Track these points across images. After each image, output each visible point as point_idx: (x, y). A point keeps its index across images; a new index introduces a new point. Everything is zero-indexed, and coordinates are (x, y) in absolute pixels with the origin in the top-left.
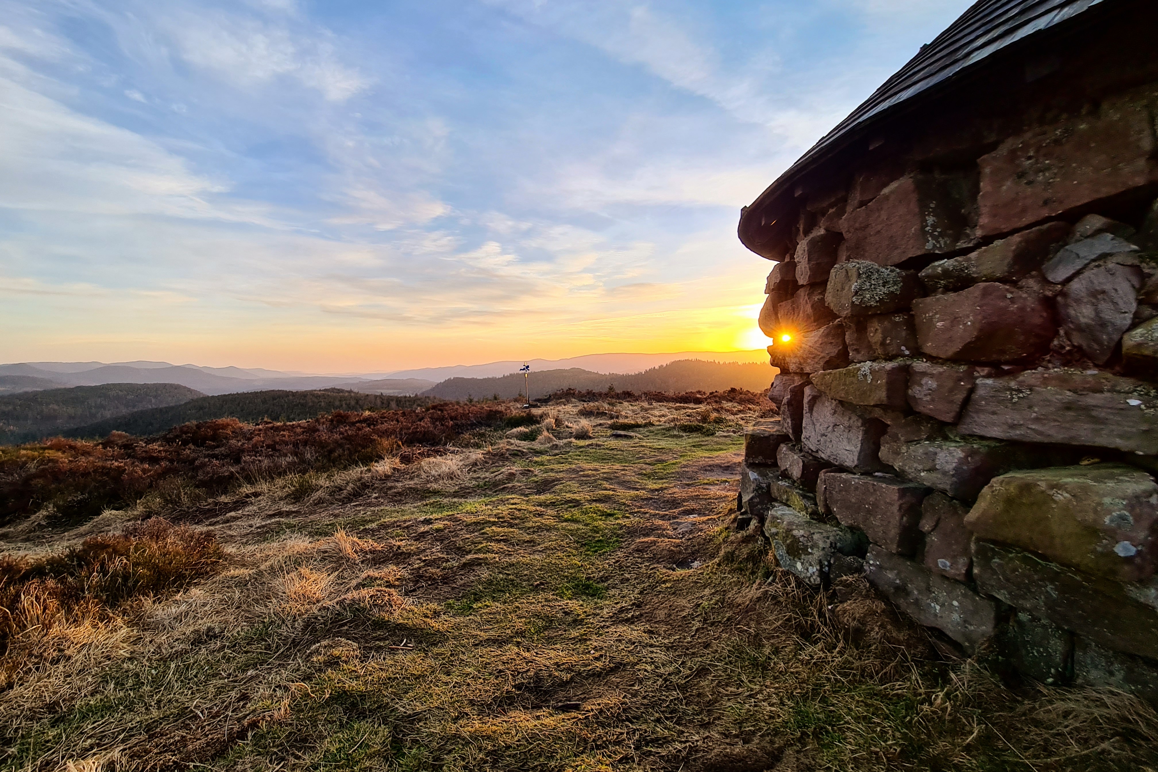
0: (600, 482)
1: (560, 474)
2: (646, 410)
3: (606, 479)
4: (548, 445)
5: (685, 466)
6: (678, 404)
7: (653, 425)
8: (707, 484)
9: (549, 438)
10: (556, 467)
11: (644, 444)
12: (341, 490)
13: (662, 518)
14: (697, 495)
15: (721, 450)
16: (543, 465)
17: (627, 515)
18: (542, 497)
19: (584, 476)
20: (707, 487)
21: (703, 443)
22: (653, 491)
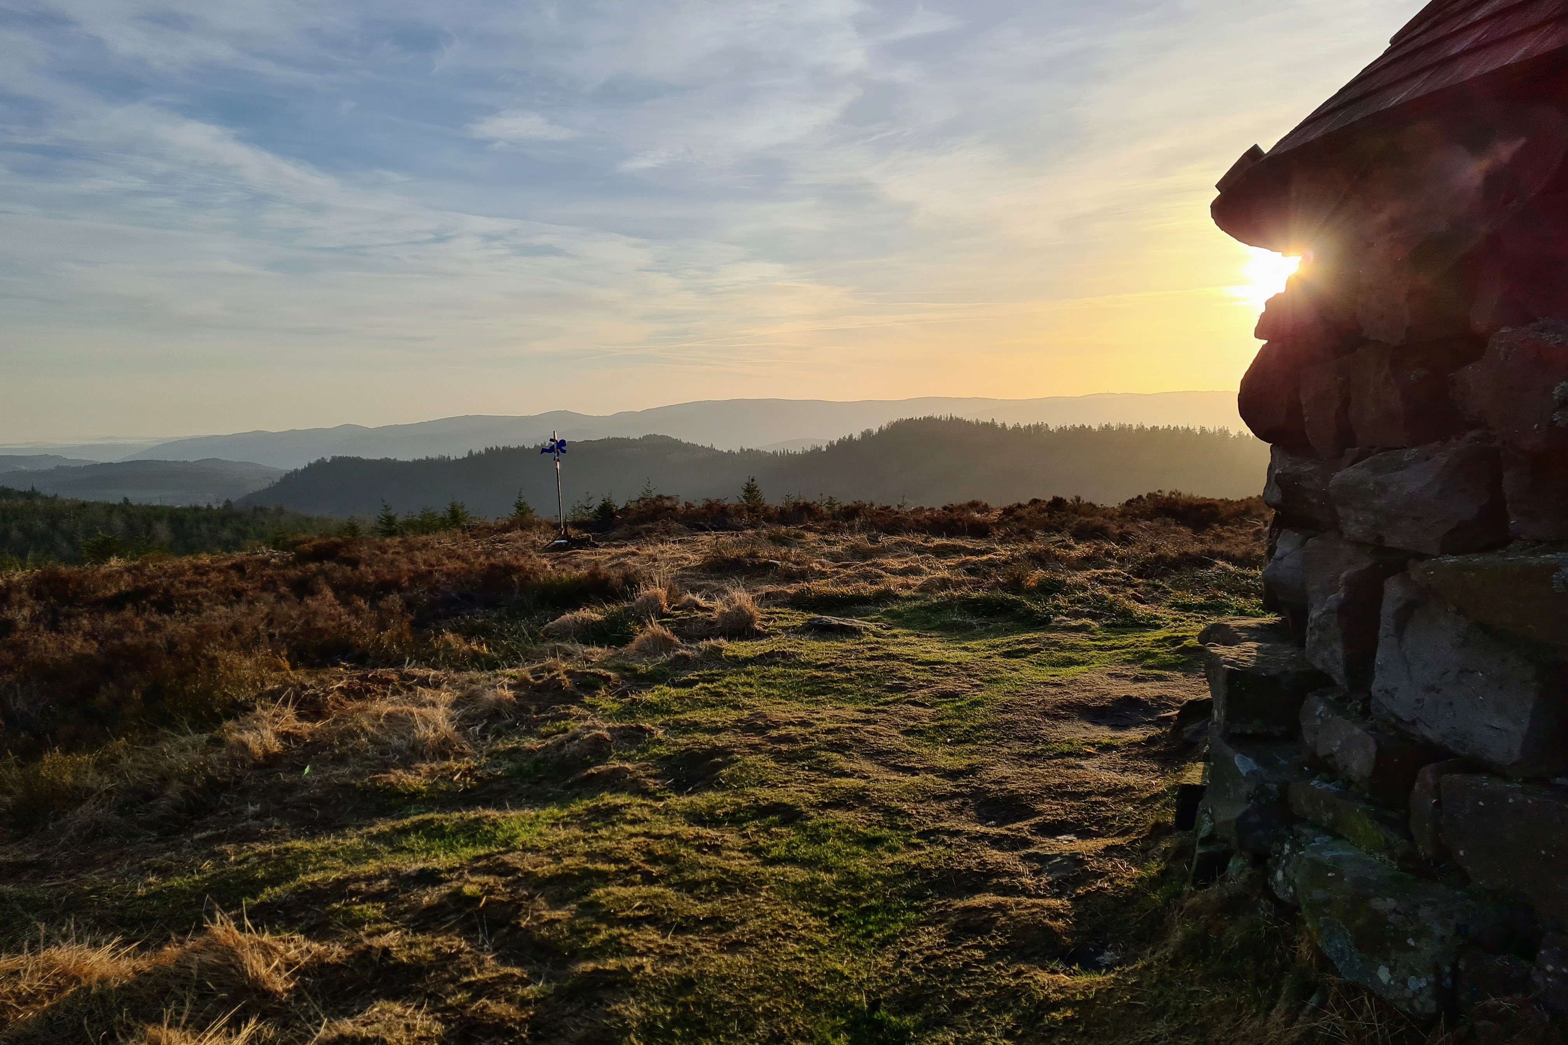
0: (824, 755)
1: (722, 735)
2: (865, 555)
3: (834, 747)
4: (663, 658)
5: (1006, 709)
6: (938, 541)
7: (897, 597)
8: (1069, 754)
9: (664, 638)
10: (701, 716)
11: (894, 650)
12: (148, 797)
13: (997, 842)
14: (1059, 786)
15: (1070, 662)
16: (668, 712)
17: (914, 840)
18: (701, 800)
19: (782, 739)
20: (1072, 760)
21: (1028, 647)
22: (953, 775)
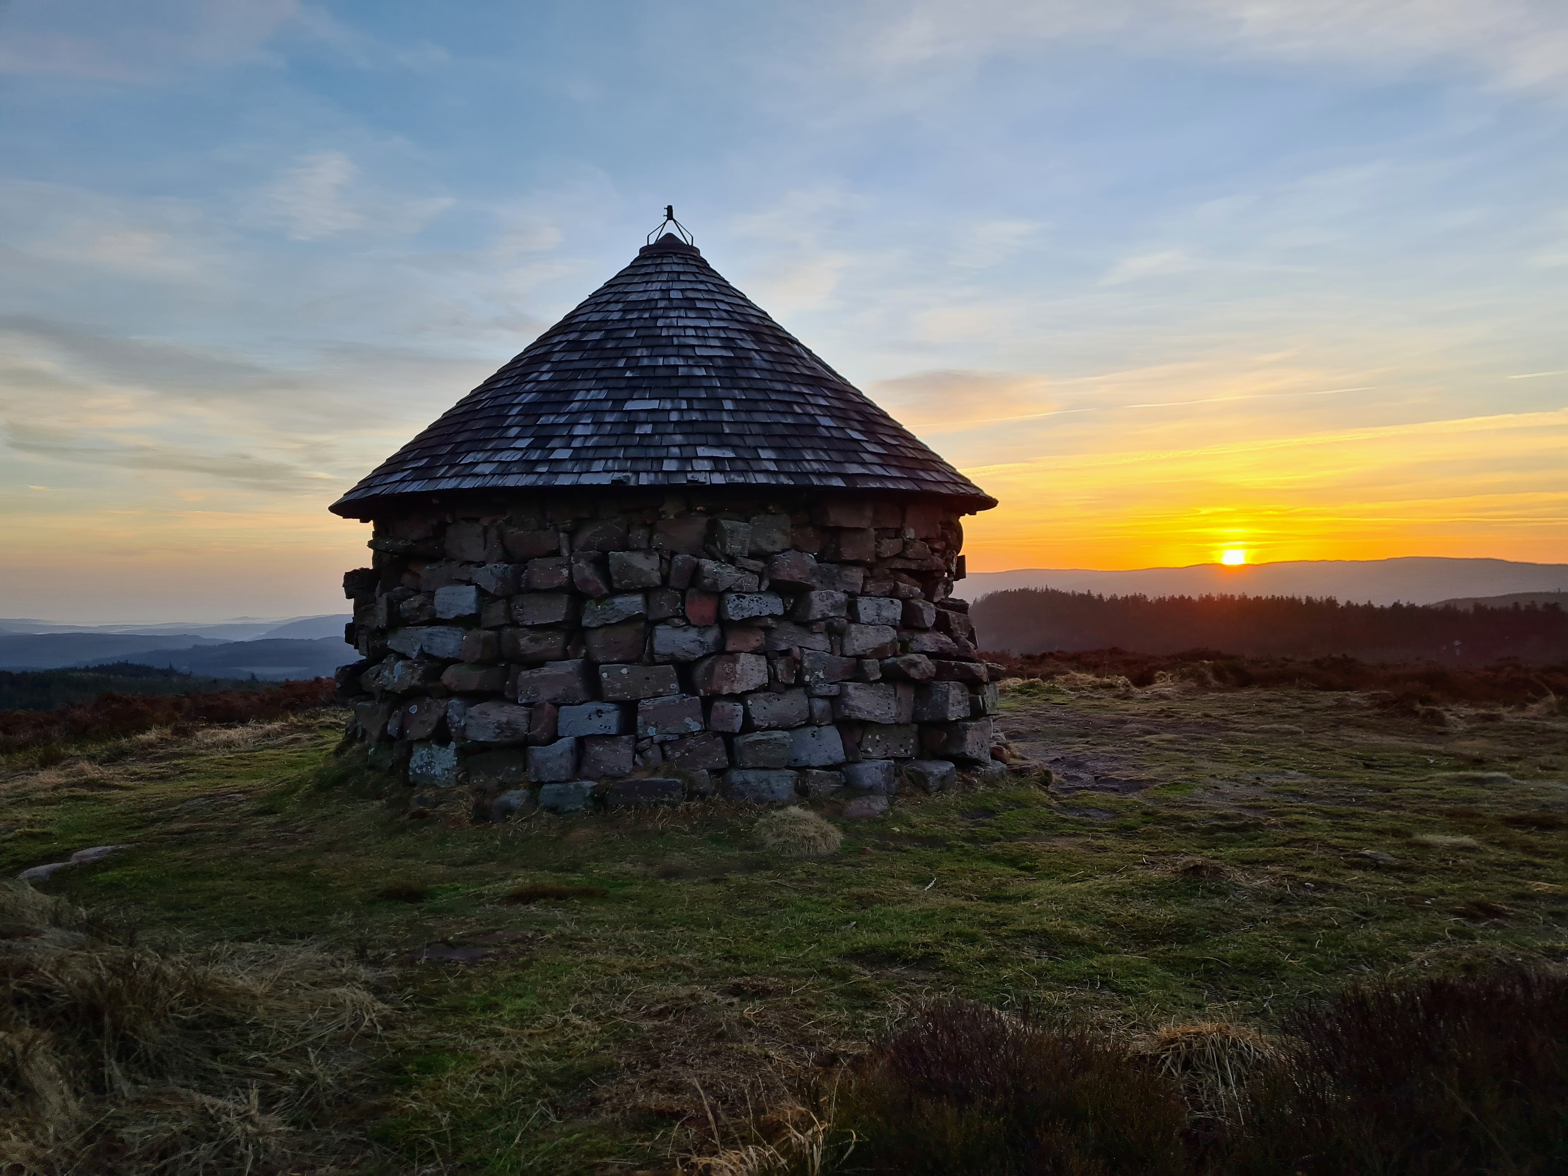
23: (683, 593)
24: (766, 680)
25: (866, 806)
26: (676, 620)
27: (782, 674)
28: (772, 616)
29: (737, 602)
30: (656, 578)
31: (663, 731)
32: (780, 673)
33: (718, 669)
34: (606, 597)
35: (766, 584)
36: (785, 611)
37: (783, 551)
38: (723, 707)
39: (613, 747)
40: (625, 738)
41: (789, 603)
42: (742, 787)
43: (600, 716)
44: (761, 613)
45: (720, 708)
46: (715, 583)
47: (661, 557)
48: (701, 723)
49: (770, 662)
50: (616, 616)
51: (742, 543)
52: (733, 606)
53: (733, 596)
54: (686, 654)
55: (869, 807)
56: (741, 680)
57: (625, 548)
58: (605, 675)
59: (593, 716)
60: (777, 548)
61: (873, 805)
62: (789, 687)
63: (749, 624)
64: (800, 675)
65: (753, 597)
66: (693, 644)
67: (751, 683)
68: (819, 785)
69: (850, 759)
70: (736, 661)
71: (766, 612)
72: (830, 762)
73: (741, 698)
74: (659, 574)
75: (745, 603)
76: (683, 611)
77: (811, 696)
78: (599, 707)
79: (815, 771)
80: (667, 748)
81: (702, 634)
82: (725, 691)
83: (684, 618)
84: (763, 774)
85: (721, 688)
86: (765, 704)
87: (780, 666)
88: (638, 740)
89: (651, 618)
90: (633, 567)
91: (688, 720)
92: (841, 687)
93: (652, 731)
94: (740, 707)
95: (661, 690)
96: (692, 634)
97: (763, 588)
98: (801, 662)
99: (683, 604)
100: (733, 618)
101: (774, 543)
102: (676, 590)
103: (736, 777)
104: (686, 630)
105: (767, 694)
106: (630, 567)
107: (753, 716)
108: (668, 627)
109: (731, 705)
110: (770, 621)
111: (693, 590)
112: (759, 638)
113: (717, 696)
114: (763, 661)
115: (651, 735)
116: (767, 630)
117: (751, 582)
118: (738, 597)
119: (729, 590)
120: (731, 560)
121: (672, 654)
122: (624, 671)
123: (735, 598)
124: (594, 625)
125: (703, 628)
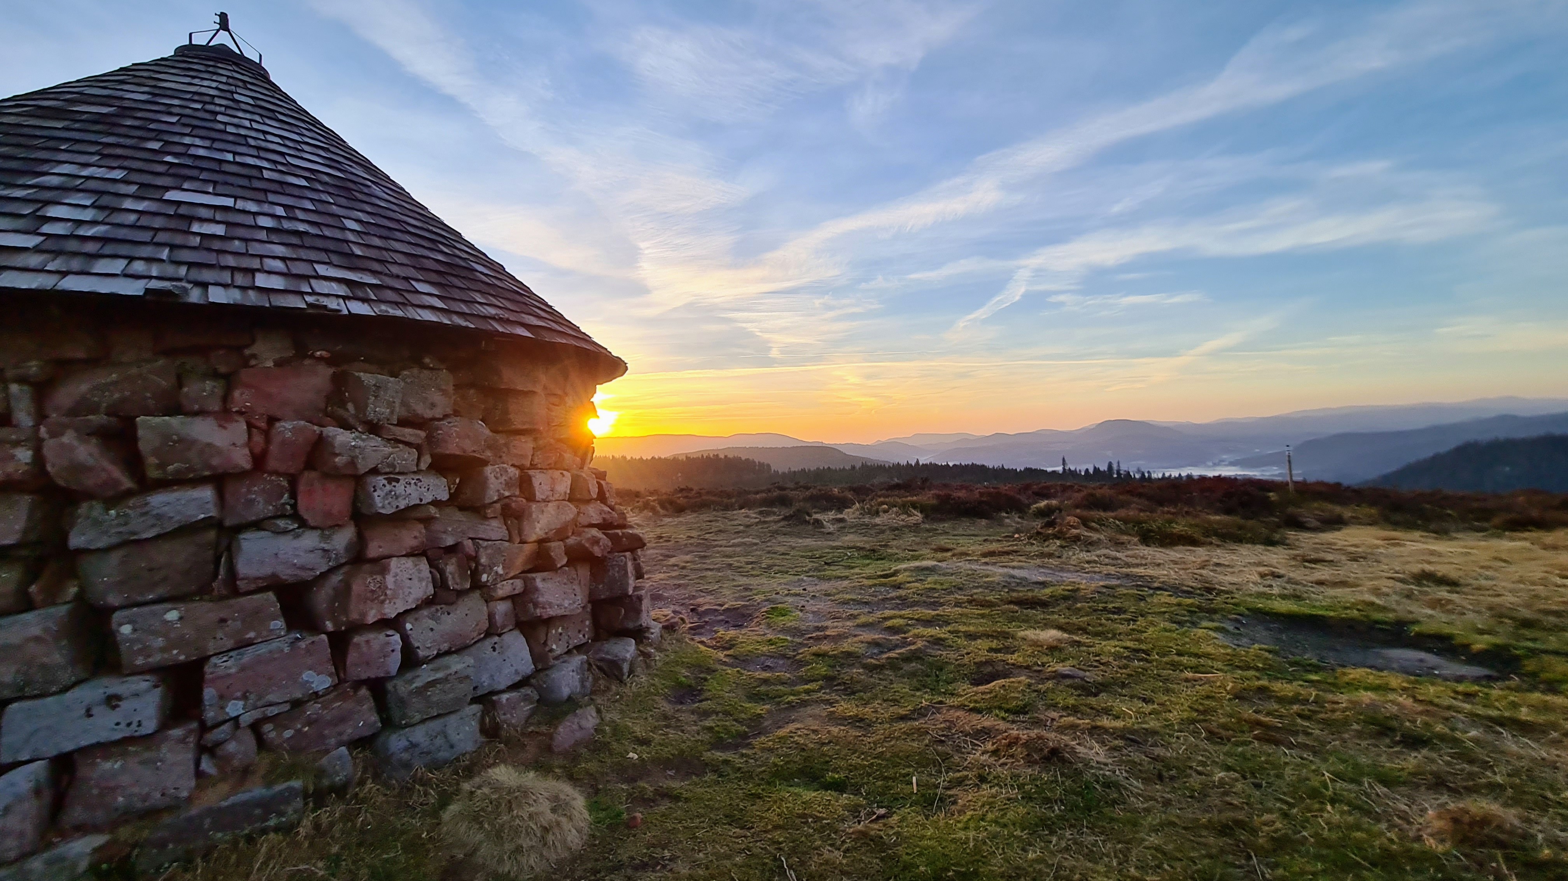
23: (293, 481)
24: (431, 590)
25: (575, 727)
26: (281, 523)
27: (453, 578)
28: (436, 503)
29: (388, 487)
30: (242, 459)
31: (259, 704)
32: (450, 577)
33: (357, 587)
34: (129, 494)
35: (427, 460)
36: (450, 494)
37: (446, 416)
38: (368, 642)
39: (147, 755)
40: (177, 732)
41: (454, 483)
42: (405, 756)
43: (114, 707)
44: (421, 500)
45: (363, 644)
46: (352, 463)
47: (250, 426)
48: (330, 675)
49: (432, 563)
50: (153, 526)
51: (391, 405)
52: (382, 494)
53: (381, 480)
54: (298, 572)
55: (581, 728)
56: (395, 596)
57: (175, 409)
58: (126, 629)
59: (94, 711)
60: (438, 413)
61: (584, 723)
62: (461, 594)
63: (402, 517)
64: (475, 575)
65: (409, 478)
66: (312, 555)
67: (410, 600)
68: (512, 715)
69: (540, 667)
70: (384, 571)
71: (428, 498)
72: (519, 678)
73: (394, 623)
74: (246, 451)
75: (400, 488)
76: (294, 506)
77: (488, 599)
78: (111, 691)
79: (505, 697)
80: (268, 727)
81: (325, 538)
82: (371, 618)
83: (295, 516)
84: (435, 725)
85: (364, 615)
86: (432, 623)
87: (451, 568)
88: (204, 728)
89: (228, 523)
90: (194, 442)
91: (307, 675)
92: (525, 581)
93: (234, 708)
94: (397, 637)
95: (252, 635)
96: (310, 540)
97: (423, 466)
98: (476, 559)
99: (294, 495)
100: (383, 511)
101: (433, 405)
102: (278, 474)
103: (396, 742)
104: (297, 536)
105: (433, 609)
106: (186, 443)
107: (416, 645)
108: (263, 533)
109: (382, 637)
110: (433, 510)
111: (313, 475)
112: (417, 534)
113: (360, 627)
114: (424, 565)
115: (233, 714)
116: (427, 521)
117: (406, 457)
118: (390, 480)
119: (375, 471)
120: (374, 428)
121: (274, 575)
122: (172, 615)
123: (385, 482)
124: (100, 544)
125: (328, 528)
